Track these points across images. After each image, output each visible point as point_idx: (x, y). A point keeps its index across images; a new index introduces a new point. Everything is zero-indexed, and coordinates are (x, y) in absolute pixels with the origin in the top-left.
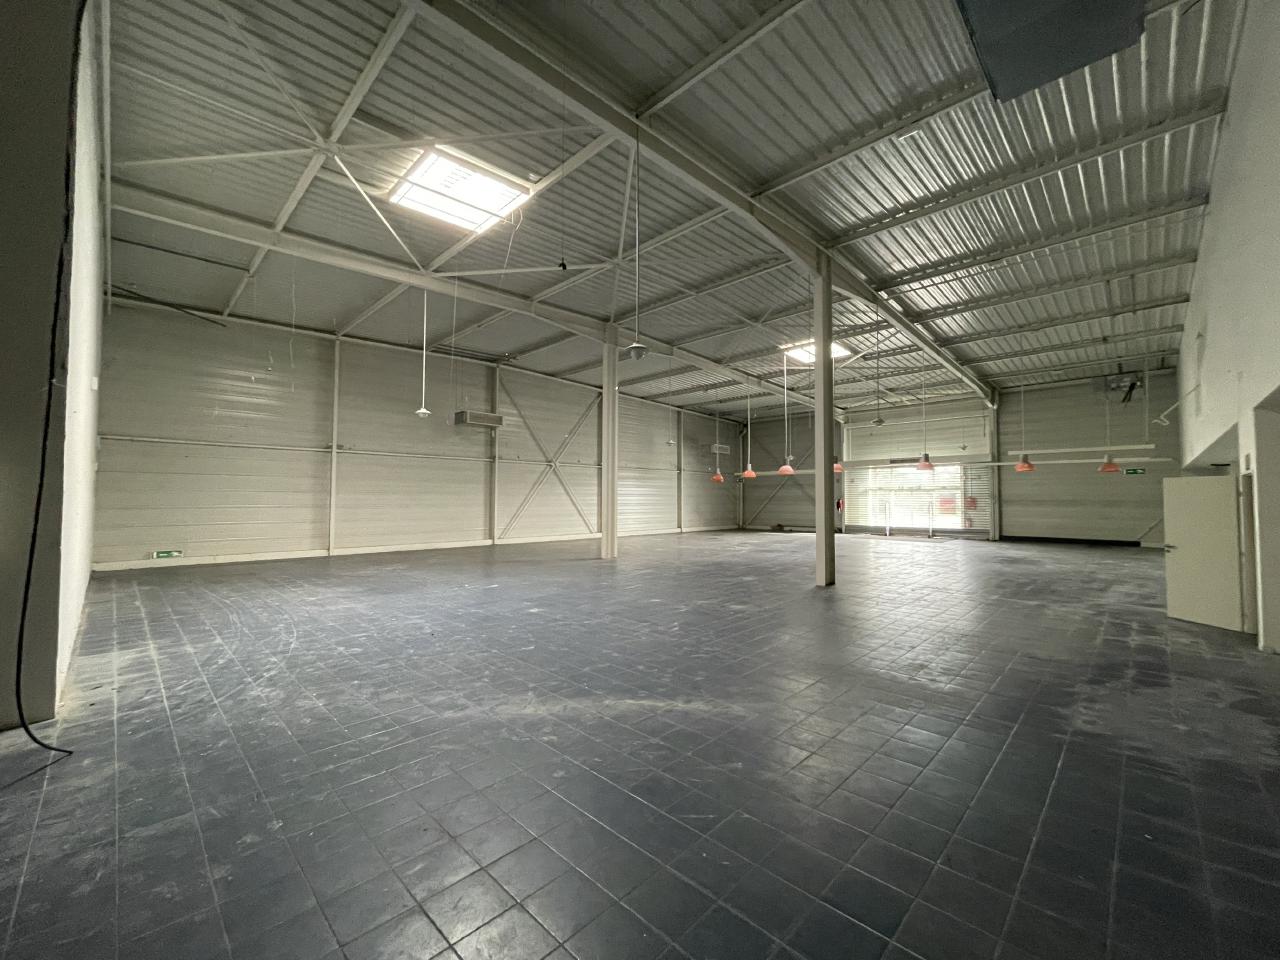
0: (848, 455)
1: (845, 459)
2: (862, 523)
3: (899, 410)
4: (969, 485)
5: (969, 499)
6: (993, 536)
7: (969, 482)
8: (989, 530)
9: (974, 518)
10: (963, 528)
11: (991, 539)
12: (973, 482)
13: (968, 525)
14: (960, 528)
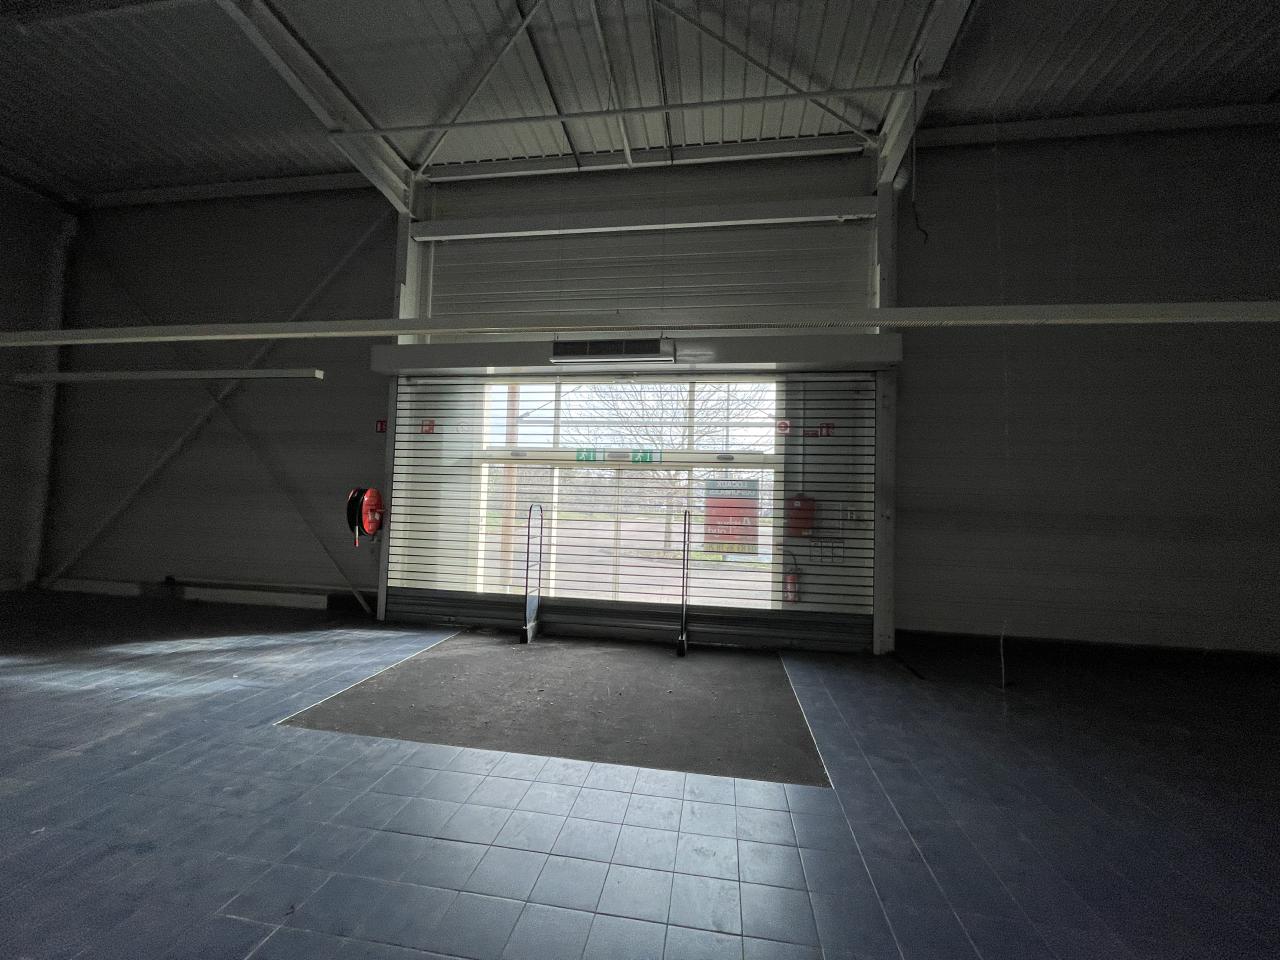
4: (800, 450)
5: (797, 504)
6: (883, 640)
7: (801, 441)
8: (871, 617)
9: (808, 570)
10: (779, 606)
11: (877, 650)
12: (810, 441)
13: (790, 596)
14: (768, 606)
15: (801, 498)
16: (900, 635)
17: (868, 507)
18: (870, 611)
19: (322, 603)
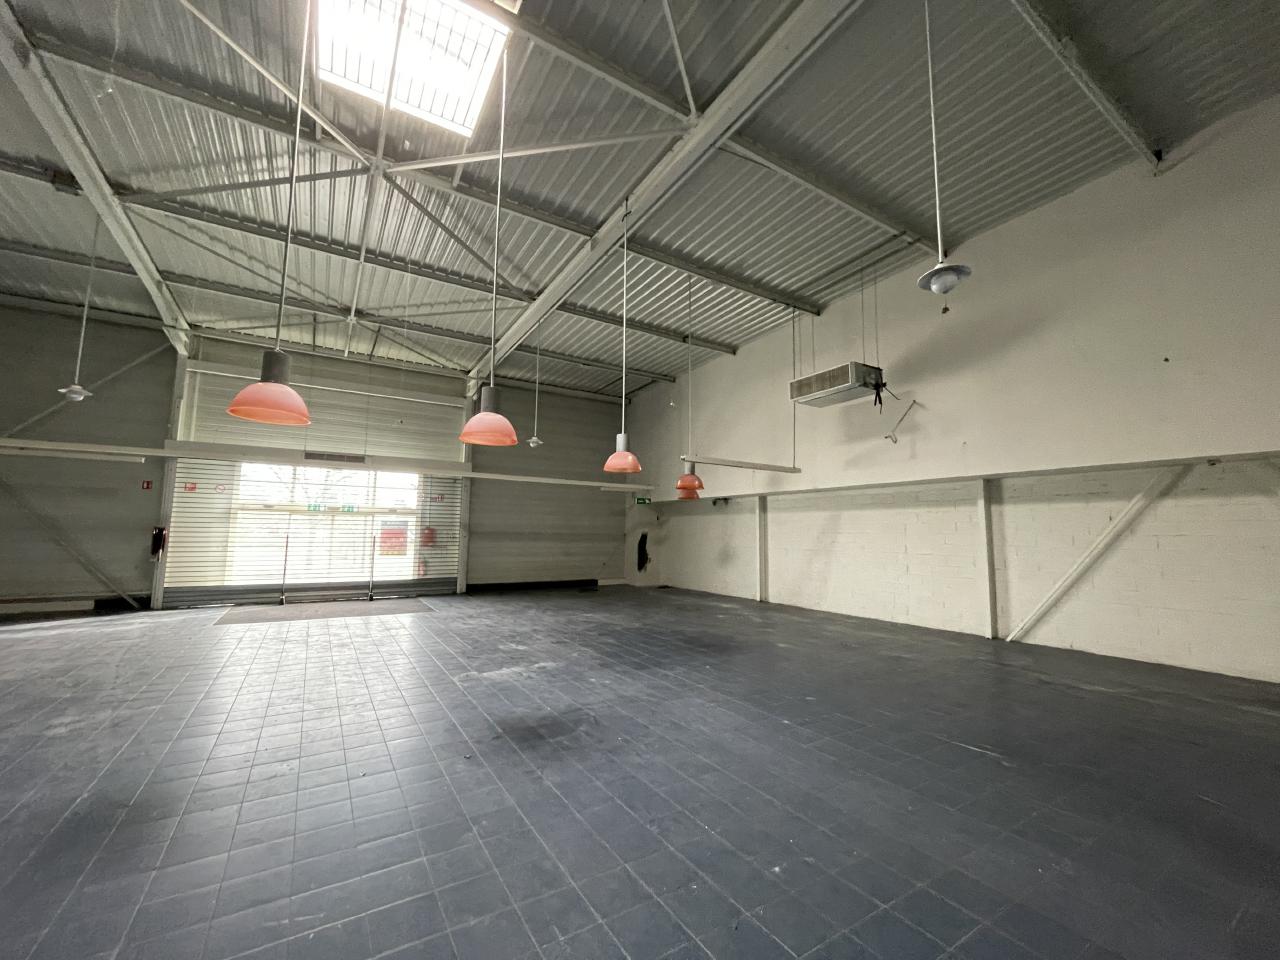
0: (188, 426)
1: (180, 436)
2: (212, 580)
3: (319, 364)
4: (428, 508)
5: (426, 531)
6: (461, 587)
7: (428, 504)
8: (456, 578)
9: (430, 560)
10: (416, 577)
11: (458, 591)
12: (433, 504)
13: (422, 572)
14: (411, 578)
15: (428, 528)
16: (468, 586)
17: (457, 531)
18: (455, 576)
19: (90, 605)
